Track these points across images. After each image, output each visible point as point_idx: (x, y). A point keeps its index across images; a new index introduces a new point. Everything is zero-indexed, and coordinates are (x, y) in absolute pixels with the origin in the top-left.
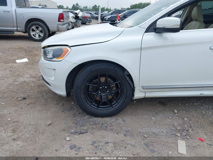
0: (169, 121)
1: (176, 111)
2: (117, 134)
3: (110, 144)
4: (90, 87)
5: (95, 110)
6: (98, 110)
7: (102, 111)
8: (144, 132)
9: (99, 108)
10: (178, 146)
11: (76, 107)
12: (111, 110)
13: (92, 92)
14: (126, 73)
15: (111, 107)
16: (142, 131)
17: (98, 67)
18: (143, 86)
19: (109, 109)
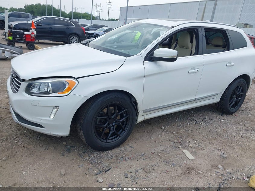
0: (164, 138)
1: (163, 128)
2: (138, 161)
3: (139, 171)
4: (98, 120)
5: (105, 143)
6: (107, 143)
7: (111, 143)
8: (155, 151)
9: (108, 141)
10: (186, 155)
11: (73, 146)
12: (119, 140)
13: (100, 125)
14: (133, 100)
15: (119, 137)
16: (153, 152)
17: (109, 98)
18: (144, 109)
19: (117, 140)
